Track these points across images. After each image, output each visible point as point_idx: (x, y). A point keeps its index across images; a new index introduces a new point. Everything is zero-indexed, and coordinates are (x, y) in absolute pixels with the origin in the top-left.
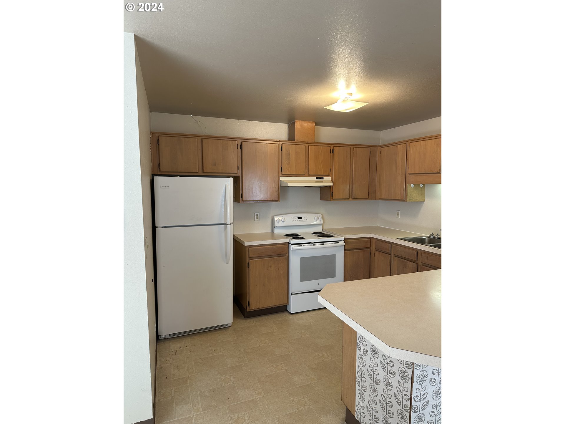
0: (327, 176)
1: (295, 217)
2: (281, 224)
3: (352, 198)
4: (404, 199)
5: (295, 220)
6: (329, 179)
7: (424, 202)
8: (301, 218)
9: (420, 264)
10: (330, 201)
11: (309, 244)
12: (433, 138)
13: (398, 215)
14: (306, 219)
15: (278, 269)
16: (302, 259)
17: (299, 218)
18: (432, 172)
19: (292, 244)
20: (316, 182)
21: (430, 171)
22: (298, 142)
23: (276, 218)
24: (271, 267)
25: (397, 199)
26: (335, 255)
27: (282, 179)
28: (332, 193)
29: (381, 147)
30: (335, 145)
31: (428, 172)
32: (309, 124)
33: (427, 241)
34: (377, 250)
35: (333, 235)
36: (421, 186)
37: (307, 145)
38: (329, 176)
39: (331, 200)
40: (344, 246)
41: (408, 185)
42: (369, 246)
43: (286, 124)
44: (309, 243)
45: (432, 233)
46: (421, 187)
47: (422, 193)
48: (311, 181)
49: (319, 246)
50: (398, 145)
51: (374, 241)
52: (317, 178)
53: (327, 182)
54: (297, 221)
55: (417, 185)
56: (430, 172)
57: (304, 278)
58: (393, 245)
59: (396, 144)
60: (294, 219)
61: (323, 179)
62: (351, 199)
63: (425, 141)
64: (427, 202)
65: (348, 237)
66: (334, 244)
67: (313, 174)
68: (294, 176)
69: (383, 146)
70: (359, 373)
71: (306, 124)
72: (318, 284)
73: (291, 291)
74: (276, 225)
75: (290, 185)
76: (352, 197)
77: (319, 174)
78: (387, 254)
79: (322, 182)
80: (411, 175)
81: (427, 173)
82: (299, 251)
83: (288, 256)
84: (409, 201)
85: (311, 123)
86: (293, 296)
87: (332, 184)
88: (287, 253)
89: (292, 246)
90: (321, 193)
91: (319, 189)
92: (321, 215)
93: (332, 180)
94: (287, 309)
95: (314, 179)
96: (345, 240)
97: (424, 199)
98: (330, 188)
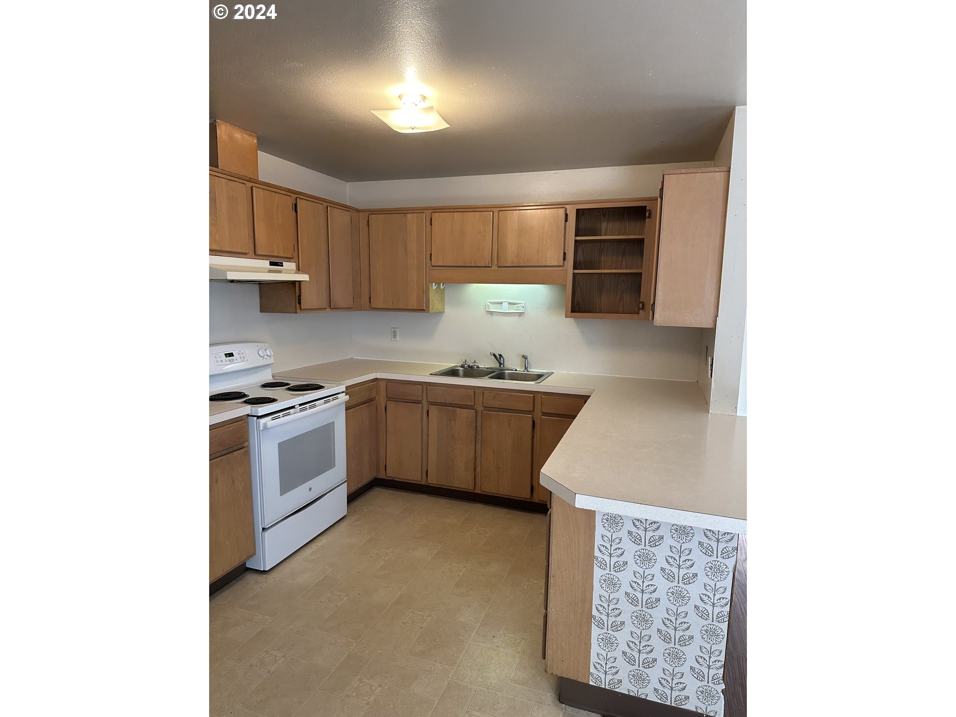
0: (289, 259)
1: (219, 354)
4: (422, 308)
5: (222, 361)
6: (293, 265)
7: (444, 312)
8: (231, 355)
9: (480, 408)
10: (296, 313)
11: (292, 411)
12: (475, 210)
13: (395, 336)
14: (242, 356)
15: (233, 482)
16: (282, 446)
17: (228, 355)
18: (476, 265)
19: (259, 417)
20: (270, 271)
21: (473, 263)
22: (226, 172)
25: (411, 308)
26: (333, 422)
28: (300, 296)
29: (371, 213)
31: (470, 265)
32: (246, 136)
33: (461, 373)
35: (321, 384)
36: (441, 286)
37: (248, 184)
38: (292, 261)
39: (298, 310)
40: (346, 401)
41: (430, 286)
42: (374, 395)
45: (466, 361)
46: (442, 288)
47: (442, 300)
48: (260, 269)
50: (408, 215)
51: (383, 385)
52: (272, 264)
53: (288, 273)
54: (224, 362)
55: (438, 284)
56: (473, 265)
57: (286, 485)
59: (403, 212)
60: (219, 359)
61: (282, 266)
62: (328, 309)
63: (461, 213)
64: (449, 311)
65: (350, 382)
66: (333, 403)
67: (265, 254)
68: (227, 254)
70: (601, 606)
71: (239, 136)
72: (310, 489)
73: (262, 522)
75: (231, 276)
76: (331, 305)
77: (276, 254)
78: (415, 403)
79: (280, 272)
80: (435, 268)
81: (466, 265)
82: (275, 428)
83: (248, 447)
84: (431, 311)
85: (250, 135)
86: (267, 533)
87: (304, 277)
88: (247, 440)
89: (262, 421)
90: (261, 297)
91: (257, 287)
92: (267, 345)
93: (299, 270)
94: (247, 566)
95: (265, 264)
96: (349, 390)
97: (444, 309)
98: (294, 285)
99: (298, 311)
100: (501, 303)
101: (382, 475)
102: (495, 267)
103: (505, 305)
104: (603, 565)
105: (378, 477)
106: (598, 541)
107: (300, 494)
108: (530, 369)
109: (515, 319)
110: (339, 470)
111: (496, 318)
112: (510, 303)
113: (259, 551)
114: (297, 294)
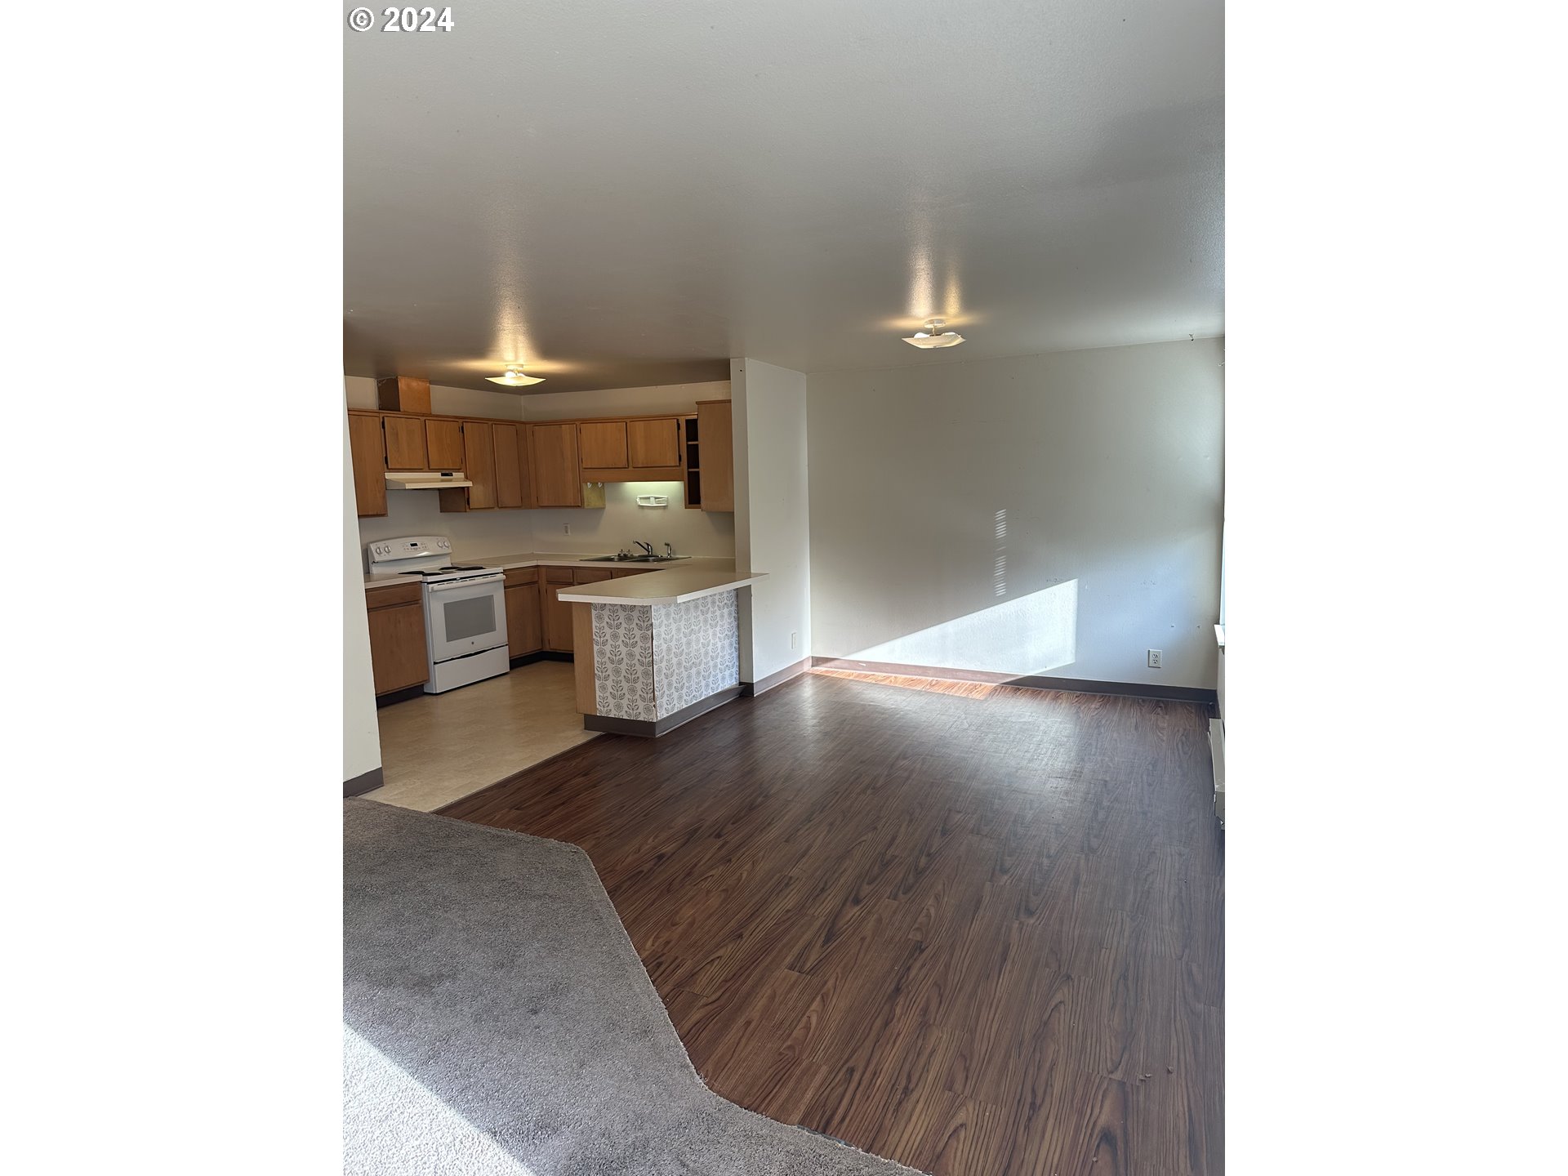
0: (458, 470)
1: (406, 544)
2: (384, 557)
3: (498, 506)
4: (579, 505)
5: (408, 550)
6: (461, 475)
7: (604, 508)
8: (416, 545)
10: (466, 512)
11: (454, 581)
12: (614, 421)
13: (567, 532)
14: (425, 546)
15: (411, 625)
16: (447, 606)
17: (412, 545)
18: (616, 467)
19: (429, 583)
20: (443, 481)
21: (613, 465)
22: (405, 413)
23: (373, 547)
24: (399, 622)
25: (570, 505)
26: (493, 596)
27: (389, 476)
28: (468, 499)
29: (534, 425)
30: (464, 418)
32: (420, 383)
34: (549, 582)
35: (482, 566)
36: (600, 485)
37: (423, 419)
38: (460, 471)
40: (504, 581)
41: (584, 485)
42: (536, 579)
43: (373, 379)
44: (455, 579)
46: (600, 487)
47: (602, 497)
48: (432, 480)
49: (468, 582)
50: (562, 425)
51: (544, 570)
52: (443, 475)
53: (458, 481)
54: (412, 550)
55: (595, 484)
56: (614, 467)
57: (452, 635)
58: (575, 571)
59: (559, 423)
60: (406, 548)
61: (452, 476)
62: (496, 508)
63: (602, 424)
64: (609, 507)
65: (508, 567)
66: (490, 579)
67: (437, 468)
68: (407, 471)
69: (536, 424)
70: (598, 667)
71: (414, 384)
72: (473, 643)
73: (434, 657)
74: (377, 560)
75: (408, 486)
76: (498, 504)
77: (446, 467)
79: (450, 481)
80: (586, 470)
81: (609, 467)
82: (443, 593)
83: (422, 603)
84: (586, 507)
85: (423, 381)
86: (437, 666)
87: (469, 484)
88: (421, 599)
89: (431, 586)
90: (441, 501)
91: (438, 492)
92: (446, 539)
93: (467, 478)
94: (425, 691)
95: (438, 475)
96: (505, 572)
97: (605, 505)
98: (463, 490)
99: (468, 510)
100: (649, 498)
101: (547, 648)
102: (631, 468)
103: (652, 499)
104: (597, 643)
105: (544, 650)
106: (594, 630)
107: (464, 645)
108: (675, 554)
109: (660, 511)
110: (500, 633)
111: (646, 511)
112: (656, 498)
113: (432, 680)
114: (466, 497)
